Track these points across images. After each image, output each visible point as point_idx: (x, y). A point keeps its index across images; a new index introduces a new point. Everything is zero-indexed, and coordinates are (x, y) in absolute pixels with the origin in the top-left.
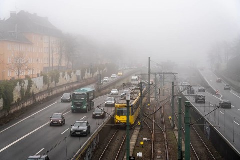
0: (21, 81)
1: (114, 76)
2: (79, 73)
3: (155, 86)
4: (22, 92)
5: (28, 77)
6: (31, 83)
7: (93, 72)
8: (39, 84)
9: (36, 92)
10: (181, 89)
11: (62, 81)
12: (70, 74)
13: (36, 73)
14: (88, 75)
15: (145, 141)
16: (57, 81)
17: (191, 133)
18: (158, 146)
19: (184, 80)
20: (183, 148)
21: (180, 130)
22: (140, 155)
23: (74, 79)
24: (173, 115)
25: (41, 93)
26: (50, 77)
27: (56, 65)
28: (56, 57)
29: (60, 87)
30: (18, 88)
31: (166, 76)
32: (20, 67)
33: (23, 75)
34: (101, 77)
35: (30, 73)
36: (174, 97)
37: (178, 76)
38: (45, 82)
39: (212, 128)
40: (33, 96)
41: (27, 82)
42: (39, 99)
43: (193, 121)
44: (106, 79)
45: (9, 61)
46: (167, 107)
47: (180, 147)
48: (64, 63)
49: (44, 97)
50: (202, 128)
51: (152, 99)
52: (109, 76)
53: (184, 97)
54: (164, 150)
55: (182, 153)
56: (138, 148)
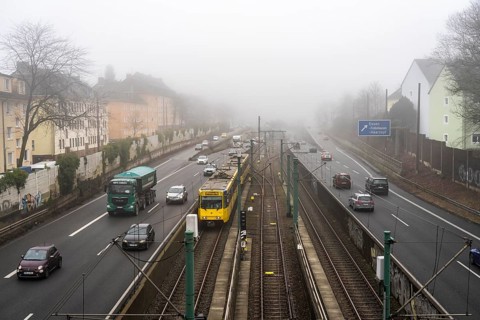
0: (137, 140)
1: (224, 135)
2: (192, 131)
3: (265, 143)
4: (138, 149)
5: (143, 136)
6: (146, 141)
7: (205, 131)
8: (154, 143)
9: (151, 149)
10: (290, 146)
11: (176, 139)
12: (183, 133)
13: (151, 131)
14: (200, 133)
15: (255, 196)
16: (171, 139)
17: (299, 189)
18: (267, 201)
19: (292, 137)
20: (292, 203)
21: (288, 186)
22: (250, 209)
23: (187, 137)
24: (282, 171)
25: (155, 151)
26: (165, 135)
27: (169, 124)
28: (170, 116)
29: (175, 145)
30: (134, 146)
31: (275, 134)
32: (135, 126)
33: (139, 134)
34: (212, 135)
35: (145, 132)
36: (282, 153)
37: (286, 134)
38: (160, 140)
39: (318, 183)
40: (149, 153)
41: (142, 140)
42: (154, 156)
43: (301, 177)
44: (216, 138)
45: (125, 120)
46: (276, 164)
47: (288, 201)
48: (178, 123)
49: (159, 154)
50: (310, 183)
51: (262, 156)
52: (219, 134)
53: (292, 154)
54: (273, 204)
55: (290, 207)
56: (248, 202)
